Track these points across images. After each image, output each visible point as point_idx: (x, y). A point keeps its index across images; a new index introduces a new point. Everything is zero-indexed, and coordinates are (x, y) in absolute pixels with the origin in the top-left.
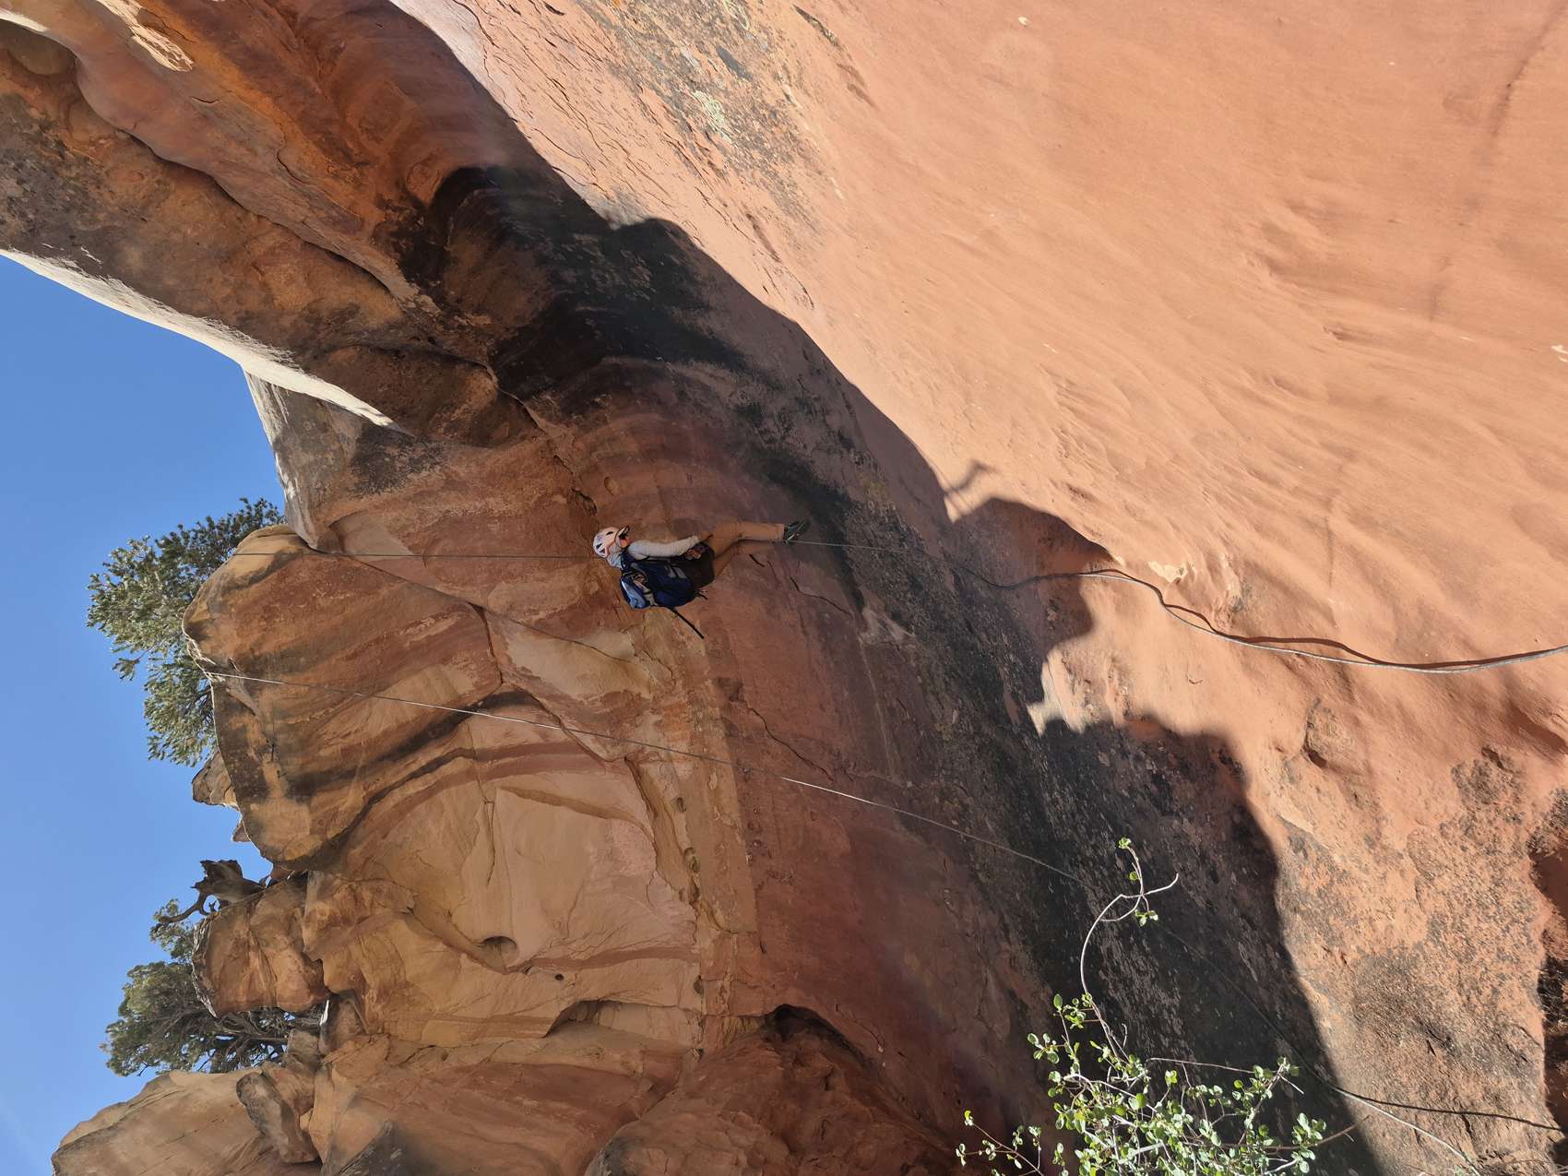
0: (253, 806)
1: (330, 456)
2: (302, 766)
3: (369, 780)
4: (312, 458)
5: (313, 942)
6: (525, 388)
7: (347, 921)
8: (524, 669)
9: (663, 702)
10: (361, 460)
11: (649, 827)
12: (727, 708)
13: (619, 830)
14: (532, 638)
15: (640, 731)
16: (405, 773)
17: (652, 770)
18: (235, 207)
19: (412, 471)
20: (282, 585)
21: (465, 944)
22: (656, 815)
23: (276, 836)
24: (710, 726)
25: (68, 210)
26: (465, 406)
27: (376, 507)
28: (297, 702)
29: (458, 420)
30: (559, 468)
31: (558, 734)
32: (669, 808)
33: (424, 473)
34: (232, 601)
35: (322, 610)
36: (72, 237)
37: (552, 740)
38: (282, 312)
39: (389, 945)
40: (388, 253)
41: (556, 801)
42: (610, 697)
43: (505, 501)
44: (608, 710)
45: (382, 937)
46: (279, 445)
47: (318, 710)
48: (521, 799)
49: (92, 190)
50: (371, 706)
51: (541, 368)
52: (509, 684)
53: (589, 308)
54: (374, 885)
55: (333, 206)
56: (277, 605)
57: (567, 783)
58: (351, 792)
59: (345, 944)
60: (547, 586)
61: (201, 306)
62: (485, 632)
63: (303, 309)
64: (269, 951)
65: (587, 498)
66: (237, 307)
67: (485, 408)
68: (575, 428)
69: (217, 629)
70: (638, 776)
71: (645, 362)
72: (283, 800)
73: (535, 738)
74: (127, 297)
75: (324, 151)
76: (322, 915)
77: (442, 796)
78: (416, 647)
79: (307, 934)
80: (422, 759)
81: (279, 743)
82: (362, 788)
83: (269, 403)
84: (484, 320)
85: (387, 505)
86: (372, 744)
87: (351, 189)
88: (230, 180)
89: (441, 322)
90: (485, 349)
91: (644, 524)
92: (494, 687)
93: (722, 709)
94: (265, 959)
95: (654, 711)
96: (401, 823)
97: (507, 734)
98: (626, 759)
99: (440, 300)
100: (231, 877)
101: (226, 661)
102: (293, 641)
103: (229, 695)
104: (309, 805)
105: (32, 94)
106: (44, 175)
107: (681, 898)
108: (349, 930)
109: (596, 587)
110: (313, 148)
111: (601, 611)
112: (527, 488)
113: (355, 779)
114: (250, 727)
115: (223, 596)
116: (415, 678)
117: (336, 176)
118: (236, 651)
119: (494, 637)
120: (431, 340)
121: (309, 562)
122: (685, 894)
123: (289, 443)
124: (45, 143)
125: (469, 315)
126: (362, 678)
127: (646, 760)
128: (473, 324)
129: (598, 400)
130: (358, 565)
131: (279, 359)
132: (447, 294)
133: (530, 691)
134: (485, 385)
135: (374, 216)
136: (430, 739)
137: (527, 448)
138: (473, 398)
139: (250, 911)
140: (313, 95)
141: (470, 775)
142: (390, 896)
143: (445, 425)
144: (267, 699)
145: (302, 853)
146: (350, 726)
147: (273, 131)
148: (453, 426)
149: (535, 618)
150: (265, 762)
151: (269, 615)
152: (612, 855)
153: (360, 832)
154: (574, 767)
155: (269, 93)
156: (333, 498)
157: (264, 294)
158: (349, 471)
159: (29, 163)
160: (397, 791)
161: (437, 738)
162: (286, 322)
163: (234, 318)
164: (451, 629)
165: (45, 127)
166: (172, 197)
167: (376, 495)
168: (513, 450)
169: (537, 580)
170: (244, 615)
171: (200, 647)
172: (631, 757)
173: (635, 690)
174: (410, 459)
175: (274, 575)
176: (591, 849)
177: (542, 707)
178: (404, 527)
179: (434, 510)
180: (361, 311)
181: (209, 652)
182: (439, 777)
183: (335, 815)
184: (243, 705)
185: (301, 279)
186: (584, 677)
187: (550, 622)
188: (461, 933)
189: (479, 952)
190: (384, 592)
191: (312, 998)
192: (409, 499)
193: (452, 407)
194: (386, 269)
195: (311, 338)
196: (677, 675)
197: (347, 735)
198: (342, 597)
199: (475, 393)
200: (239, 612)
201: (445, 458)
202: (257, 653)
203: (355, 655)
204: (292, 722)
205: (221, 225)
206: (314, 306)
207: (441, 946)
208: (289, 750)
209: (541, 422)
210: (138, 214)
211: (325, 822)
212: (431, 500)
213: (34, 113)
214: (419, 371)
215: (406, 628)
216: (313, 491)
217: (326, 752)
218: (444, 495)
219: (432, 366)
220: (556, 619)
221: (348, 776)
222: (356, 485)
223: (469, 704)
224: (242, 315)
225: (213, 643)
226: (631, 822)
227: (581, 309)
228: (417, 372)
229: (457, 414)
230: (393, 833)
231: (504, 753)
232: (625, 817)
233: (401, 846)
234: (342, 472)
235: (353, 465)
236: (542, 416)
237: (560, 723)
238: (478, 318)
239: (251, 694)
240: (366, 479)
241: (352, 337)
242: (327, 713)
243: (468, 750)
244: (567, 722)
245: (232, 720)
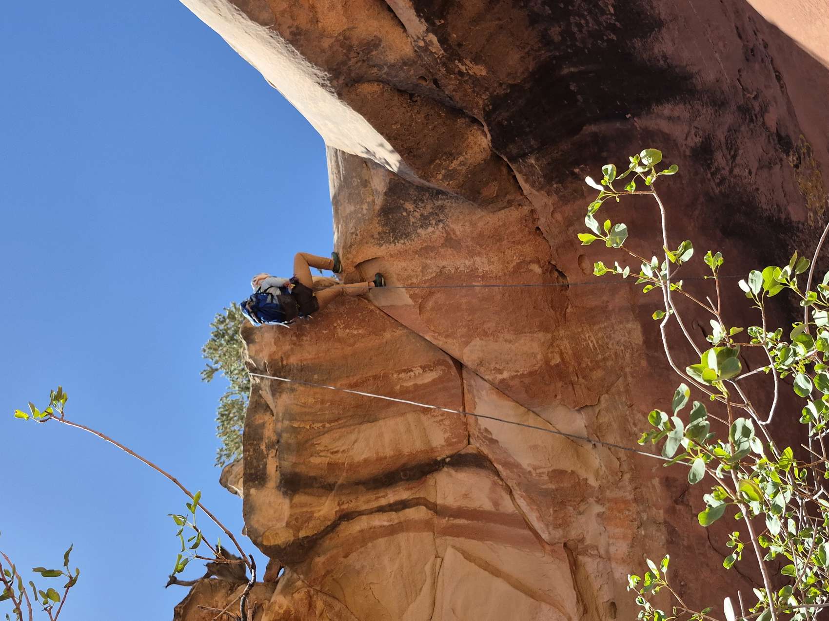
0: (253, 491)
1: (365, 207)
2: (295, 465)
3: (344, 498)
4: (352, 208)
6: (513, 149)
8: (486, 430)
9: (608, 494)
10: (387, 212)
12: (671, 511)
14: (494, 397)
15: (582, 519)
16: (375, 505)
17: (590, 565)
19: (422, 226)
23: (261, 520)
24: (653, 530)
26: (461, 158)
27: (391, 256)
28: (304, 410)
29: (455, 170)
30: (540, 239)
31: (507, 506)
32: (601, 611)
33: (430, 229)
35: (339, 340)
37: (502, 510)
38: (322, 35)
41: (496, 573)
42: (558, 474)
43: (489, 261)
44: (554, 487)
46: (336, 201)
47: (318, 422)
48: (466, 561)
50: (359, 432)
51: (527, 130)
52: (476, 446)
53: (572, 69)
57: (508, 558)
58: (328, 501)
60: (513, 347)
62: (460, 390)
63: (339, 34)
65: (561, 274)
66: (290, 22)
67: (479, 164)
68: (555, 197)
69: (262, 337)
70: (575, 567)
71: (618, 125)
72: (273, 491)
73: (488, 506)
77: (401, 537)
80: (391, 496)
81: (282, 441)
82: (336, 503)
83: (335, 171)
84: (480, 70)
85: (401, 255)
86: (353, 467)
89: (444, 65)
90: (481, 102)
91: (610, 307)
92: (461, 446)
93: (667, 511)
95: (598, 501)
96: (363, 549)
97: (466, 496)
98: (565, 545)
99: (443, 41)
101: (262, 364)
102: (312, 359)
103: (260, 396)
104: (291, 500)
109: (557, 360)
111: (560, 384)
112: (509, 253)
113: (333, 492)
114: (267, 425)
116: (399, 420)
118: (270, 356)
119: (468, 397)
120: (435, 82)
123: (341, 198)
125: (468, 62)
126: (357, 406)
127: (585, 552)
128: (471, 73)
129: (577, 170)
130: (372, 307)
131: (321, 81)
132: (449, 35)
133: (490, 456)
134: (480, 143)
136: (401, 480)
137: (513, 214)
138: (470, 151)
141: (428, 525)
143: (443, 172)
144: (285, 399)
146: (339, 445)
148: (450, 175)
149: (500, 377)
150: (270, 456)
153: (327, 543)
154: (516, 542)
156: (361, 243)
157: (311, 14)
158: (376, 220)
160: (364, 517)
161: (407, 480)
162: (326, 43)
163: (288, 32)
164: (434, 382)
167: (393, 245)
168: (502, 214)
169: (506, 341)
171: (248, 349)
172: (571, 544)
173: (583, 474)
174: (422, 215)
177: (497, 473)
178: (409, 277)
179: (434, 265)
181: (253, 354)
182: (402, 519)
183: (310, 518)
184: (268, 406)
185: (340, 7)
186: (535, 447)
187: (512, 383)
190: (388, 335)
192: (416, 252)
193: (451, 156)
195: (344, 63)
196: (625, 467)
197: (337, 452)
198: (355, 332)
199: (472, 148)
201: (446, 216)
202: (285, 362)
204: (296, 425)
206: (347, 33)
209: (526, 187)
211: (300, 521)
212: (432, 254)
214: (427, 117)
215: (399, 372)
216: (349, 235)
217: (315, 460)
218: (442, 251)
219: (439, 115)
220: (516, 382)
221: (328, 488)
222: (379, 233)
223: (439, 459)
224: (294, 29)
225: (257, 347)
226: (560, 611)
227: (565, 71)
228: (425, 117)
229: (454, 164)
230: (353, 556)
231: (459, 513)
232: (556, 605)
233: (358, 573)
234: (371, 221)
235: (379, 215)
236: (526, 181)
237: (511, 493)
238: (476, 67)
239: (273, 395)
240: (387, 229)
241: (375, 70)
242: (324, 426)
243: (431, 503)
244: (517, 493)
245: (257, 416)
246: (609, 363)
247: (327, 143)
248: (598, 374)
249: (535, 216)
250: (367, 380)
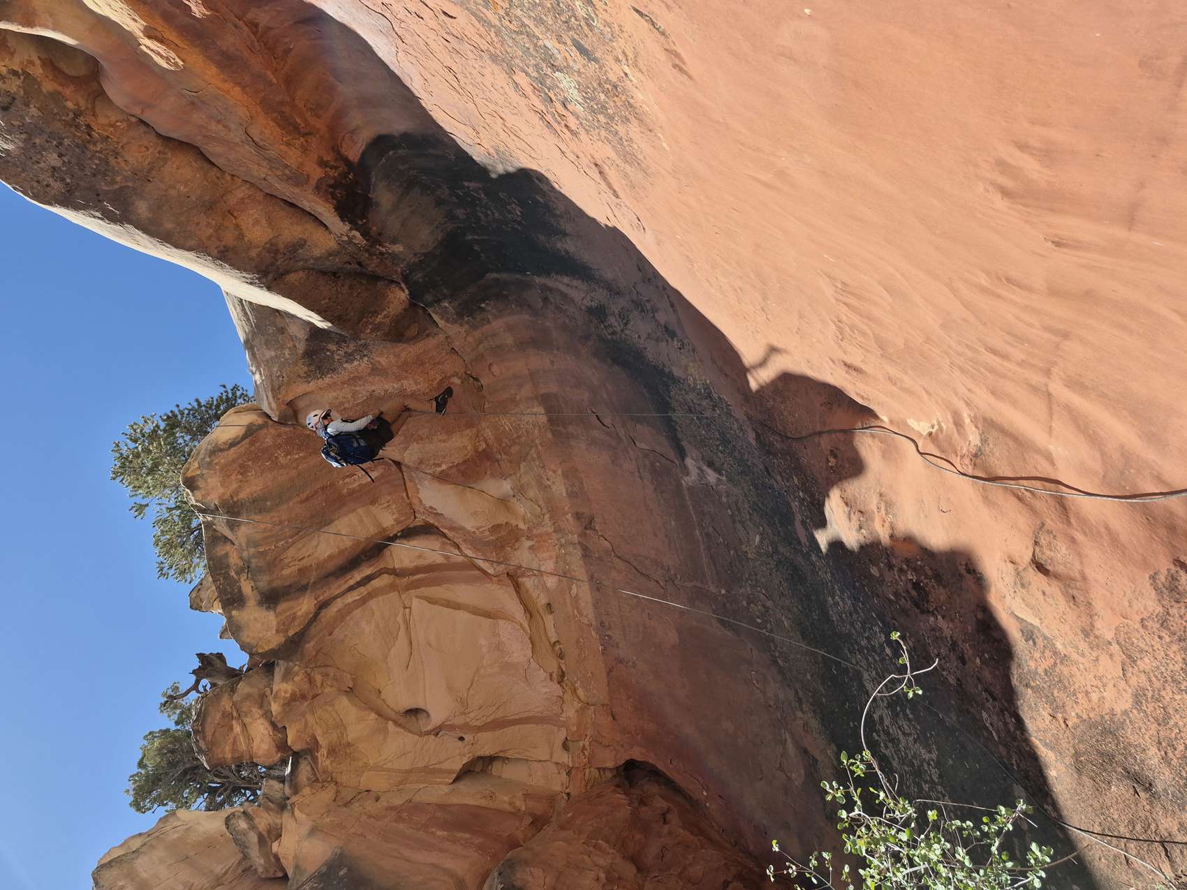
0: (234, 613)
1: (287, 352)
2: (270, 582)
3: (318, 592)
4: (273, 354)
5: (280, 713)
6: (429, 298)
7: (303, 697)
8: (431, 507)
9: (535, 532)
10: (309, 354)
11: (526, 625)
12: (583, 535)
13: (504, 627)
14: (436, 485)
15: (518, 553)
16: (345, 587)
17: (528, 583)
18: (215, 169)
19: (347, 362)
20: (253, 448)
21: (393, 715)
22: (531, 616)
23: (251, 635)
24: (571, 549)
25: (94, 175)
26: (385, 312)
27: (321, 389)
28: (265, 535)
29: (380, 323)
30: (455, 357)
31: (457, 557)
32: (541, 611)
33: (356, 363)
34: (216, 461)
35: (282, 467)
36: (98, 195)
37: (452, 561)
38: (250, 246)
39: (335, 715)
40: (327, 201)
41: (457, 606)
42: (496, 528)
43: (415, 382)
44: (494, 538)
45: (330, 709)
46: (249, 344)
47: (281, 540)
48: (431, 605)
49: (111, 159)
50: (319, 537)
51: (441, 283)
52: (421, 519)
53: (476, 237)
54: (323, 669)
55: (286, 166)
56: (250, 463)
57: (464, 593)
58: (305, 600)
59: (303, 715)
60: (447, 445)
61: (192, 243)
62: (402, 482)
63: (266, 243)
64: (247, 720)
65: (477, 380)
66: (218, 243)
67: (401, 313)
68: (467, 326)
69: (206, 482)
70: (517, 587)
71: (518, 276)
72: (256, 608)
73: (440, 560)
74: (138, 238)
75: (279, 126)
76: (285, 692)
77: (372, 603)
78: (351, 493)
79: (275, 708)
80: (357, 576)
81: (253, 566)
82: (313, 598)
83: (241, 314)
84: (398, 248)
85: (329, 387)
86: (320, 565)
87: (300, 153)
88: (212, 149)
89: (367, 251)
90: (399, 270)
91: (518, 398)
92: (409, 521)
93: (579, 536)
94: (244, 726)
95: (528, 538)
96: (343, 623)
97: (420, 557)
98: (508, 574)
99: (365, 234)
100: (218, 666)
101: (213, 505)
102: (261, 490)
103: (215, 530)
104: (275, 611)
105: (68, 91)
106: (77, 150)
107: (551, 679)
108: (306, 704)
109: (483, 446)
110: (272, 123)
111: (488, 464)
112: (431, 373)
113: (309, 591)
114: (231, 554)
115: (210, 457)
116: (351, 516)
117: (288, 144)
118: (220, 497)
119: (408, 484)
120: (359, 264)
121: (272, 431)
122: (554, 676)
123: (256, 342)
124: (78, 127)
125: (387, 245)
126: (312, 517)
127: (523, 575)
128: (390, 251)
129: (483, 305)
131: (249, 281)
132: (370, 229)
133: (436, 524)
134: (399, 297)
135: (317, 173)
136: (363, 561)
137: (431, 342)
138: (392, 305)
139: (233, 690)
140: (271, 84)
141: (393, 587)
142: (335, 679)
143: (370, 326)
144: (244, 531)
145: (270, 647)
146: (304, 552)
147: (242, 112)
148: (377, 328)
149: (439, 469)
150: (242, 580)
151: (243, 470)
152: (499, 647)
153: (313, 630)
154: (467, 581)
155: (239, 84)
156: (288, 384)
157: (237, 233)
158: (300, 364)
159: (66, 142)
160: (338, 600)
161: (368, 560)
162: (253, 253)
163: (216, 251)
165: (77, 114)
166: (169, 163)
167: (321, 380)
168: (421, 344)
169: (440, 441)
170: (226, 471)
171: (193, 495)
172: (512, 572)
173: (514, 522)
174: (345, 353)
175: (247, 440)
176: (483, 642)
177: (444, 536)
178: (342, 403)
179: (363, 390)
180: (308, 244)
181: (200, 499)
182: (370, 589)
183: (294, 619)
184: (226, 538)
185: (264, 221)
186: (475, 513)
187: (450, 472)
188: (388, 706)
189: (402, 720)
191: (279, 755)
192: (343, 383)
193: (376, 313)
194: (326, 212)
195: (272, 264)
196: (545, 510)
197: (302, 559)
198: (297, 457)
199: (392, 302)
200: (221, 470)
201: (370, 352)
202: (235, 499)
203: (307, 499)
204: (261, 549)
205: (205, 183)
206: (273, 241)
207: (373, 716)
208: (260, 570)
209: (441, 323)
210: (144, 176)
211: (287, 624)
212: (359, 383)
213: (70, 104)
214: (351, 287)
215: (344, 478)
216: (274, 378)
217: (286, 572)
218: (370, 379)
219: (361, 283)
220: (454, 470)
221: (303, 589)
222: (305, 372)
223: (391, 535)
224: (222, 248)
225: (203, 492)
226: (513, 621)
227: (470, 237)
228: (349, 288)
229: (379, 319)
230: (336, 632)
231: (417, 570)
232: (508, 618)
233: (342, 641)
234: (295, 363)
235: (303, 358)
236: (441, 319)
237: (459, 548)
238: (394, 247)
239: (232, 529)
240: (313, 368)
241: (301, 263)
242: (287, 542)
243: (391, 569)
244: (463, 547)
245: (218, 549)
246: (523, 439)
247: (223, 289)
248: (515, 449)
249: (449, 340)
250: (316, 492)
